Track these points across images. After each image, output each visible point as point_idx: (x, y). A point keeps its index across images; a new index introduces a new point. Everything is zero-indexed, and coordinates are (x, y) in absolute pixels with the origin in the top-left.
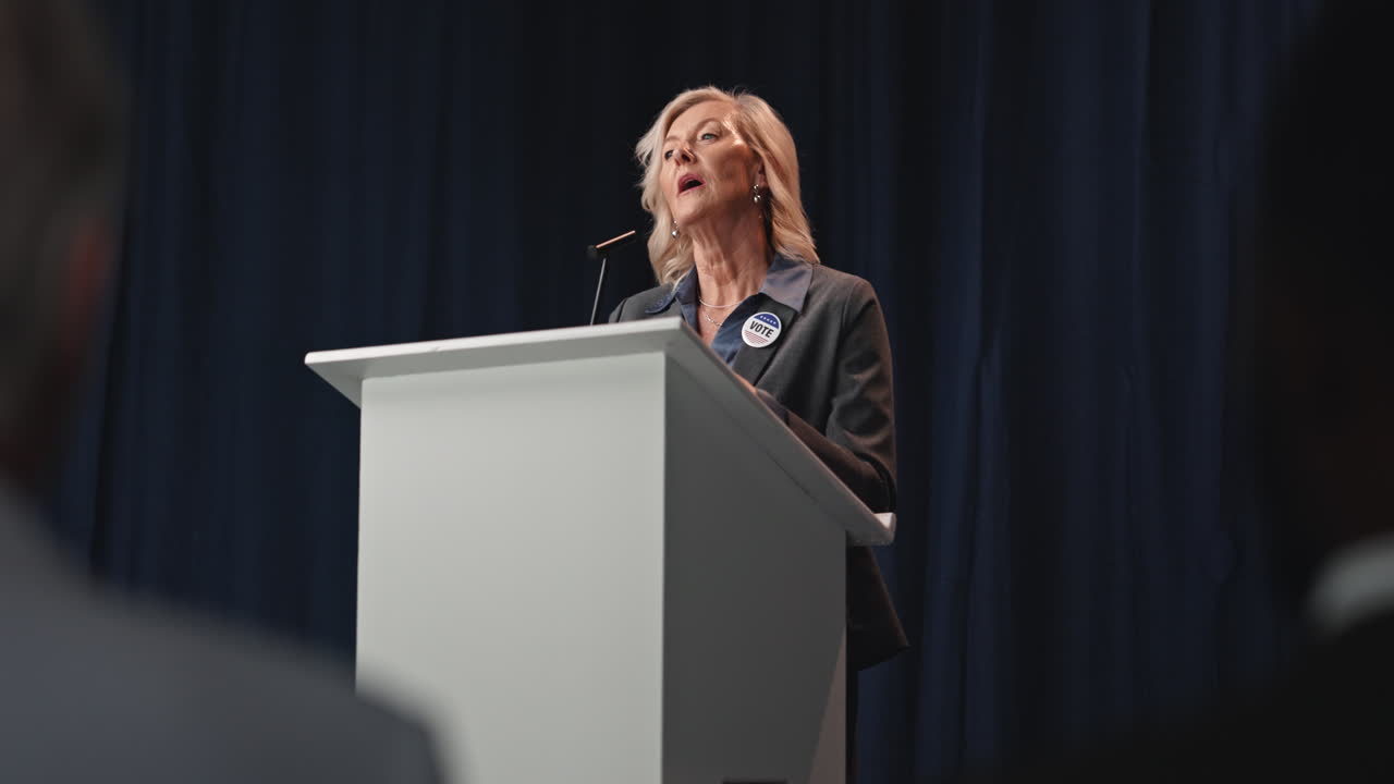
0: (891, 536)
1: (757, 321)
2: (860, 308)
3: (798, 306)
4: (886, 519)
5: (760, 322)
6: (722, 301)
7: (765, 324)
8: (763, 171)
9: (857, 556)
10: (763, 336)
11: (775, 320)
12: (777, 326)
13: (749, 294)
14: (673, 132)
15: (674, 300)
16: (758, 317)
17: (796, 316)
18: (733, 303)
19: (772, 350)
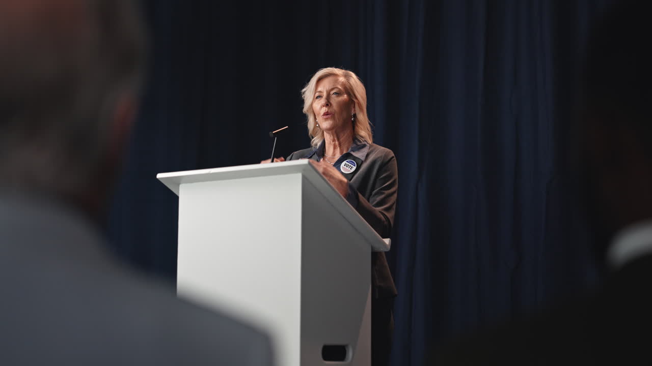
0: (389, 248)
1: (347, 163)
2: (388, 160)
3: (363, 159)
4: (387, 241)
5: (348, 164)
6: (334, 155)
7: (350, 165)
8: (354, 107)
9: (375, 255)
10: (349, 169)
11: (354, 163)
12: (355, 166)
13: (345, 152)
14: (319, 89)
15: (314, 154)
16: (347, 162)
17: (362, 162)
18: (338, 156)
19: (352, 175)
